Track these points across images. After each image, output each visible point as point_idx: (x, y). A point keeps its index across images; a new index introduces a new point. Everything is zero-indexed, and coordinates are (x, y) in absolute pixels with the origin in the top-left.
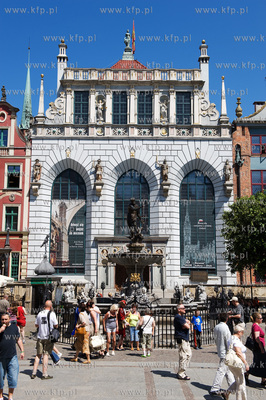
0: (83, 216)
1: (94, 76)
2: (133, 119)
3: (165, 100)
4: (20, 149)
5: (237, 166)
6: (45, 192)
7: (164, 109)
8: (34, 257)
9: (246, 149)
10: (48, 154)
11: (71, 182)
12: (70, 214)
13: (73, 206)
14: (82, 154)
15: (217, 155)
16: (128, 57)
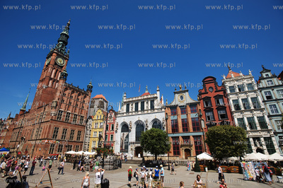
0: (127, 136)
1: (131, 100)
2: (139, 109)
3: (147, 103)
4: (114, 120)
5: (166, 119)
6: (120, 130)
7: (147, 106)
8: (117, 149)
9: (169, 114)
10: (120, 120)
11: (125, 128)
12: (125, 136)
13: (126, 134)
14: (127, 120)
15: (161, 117)
16: (147, 92)
